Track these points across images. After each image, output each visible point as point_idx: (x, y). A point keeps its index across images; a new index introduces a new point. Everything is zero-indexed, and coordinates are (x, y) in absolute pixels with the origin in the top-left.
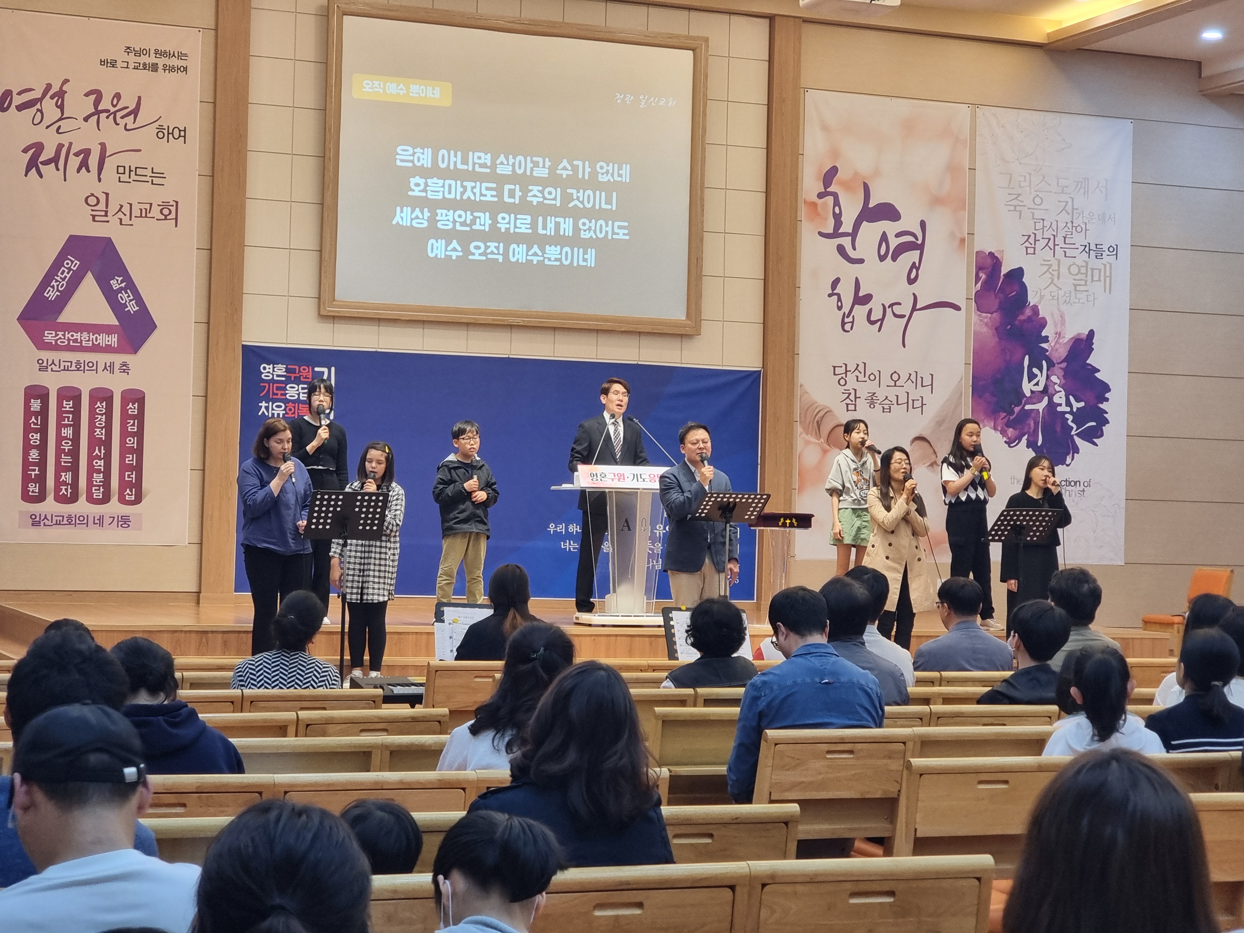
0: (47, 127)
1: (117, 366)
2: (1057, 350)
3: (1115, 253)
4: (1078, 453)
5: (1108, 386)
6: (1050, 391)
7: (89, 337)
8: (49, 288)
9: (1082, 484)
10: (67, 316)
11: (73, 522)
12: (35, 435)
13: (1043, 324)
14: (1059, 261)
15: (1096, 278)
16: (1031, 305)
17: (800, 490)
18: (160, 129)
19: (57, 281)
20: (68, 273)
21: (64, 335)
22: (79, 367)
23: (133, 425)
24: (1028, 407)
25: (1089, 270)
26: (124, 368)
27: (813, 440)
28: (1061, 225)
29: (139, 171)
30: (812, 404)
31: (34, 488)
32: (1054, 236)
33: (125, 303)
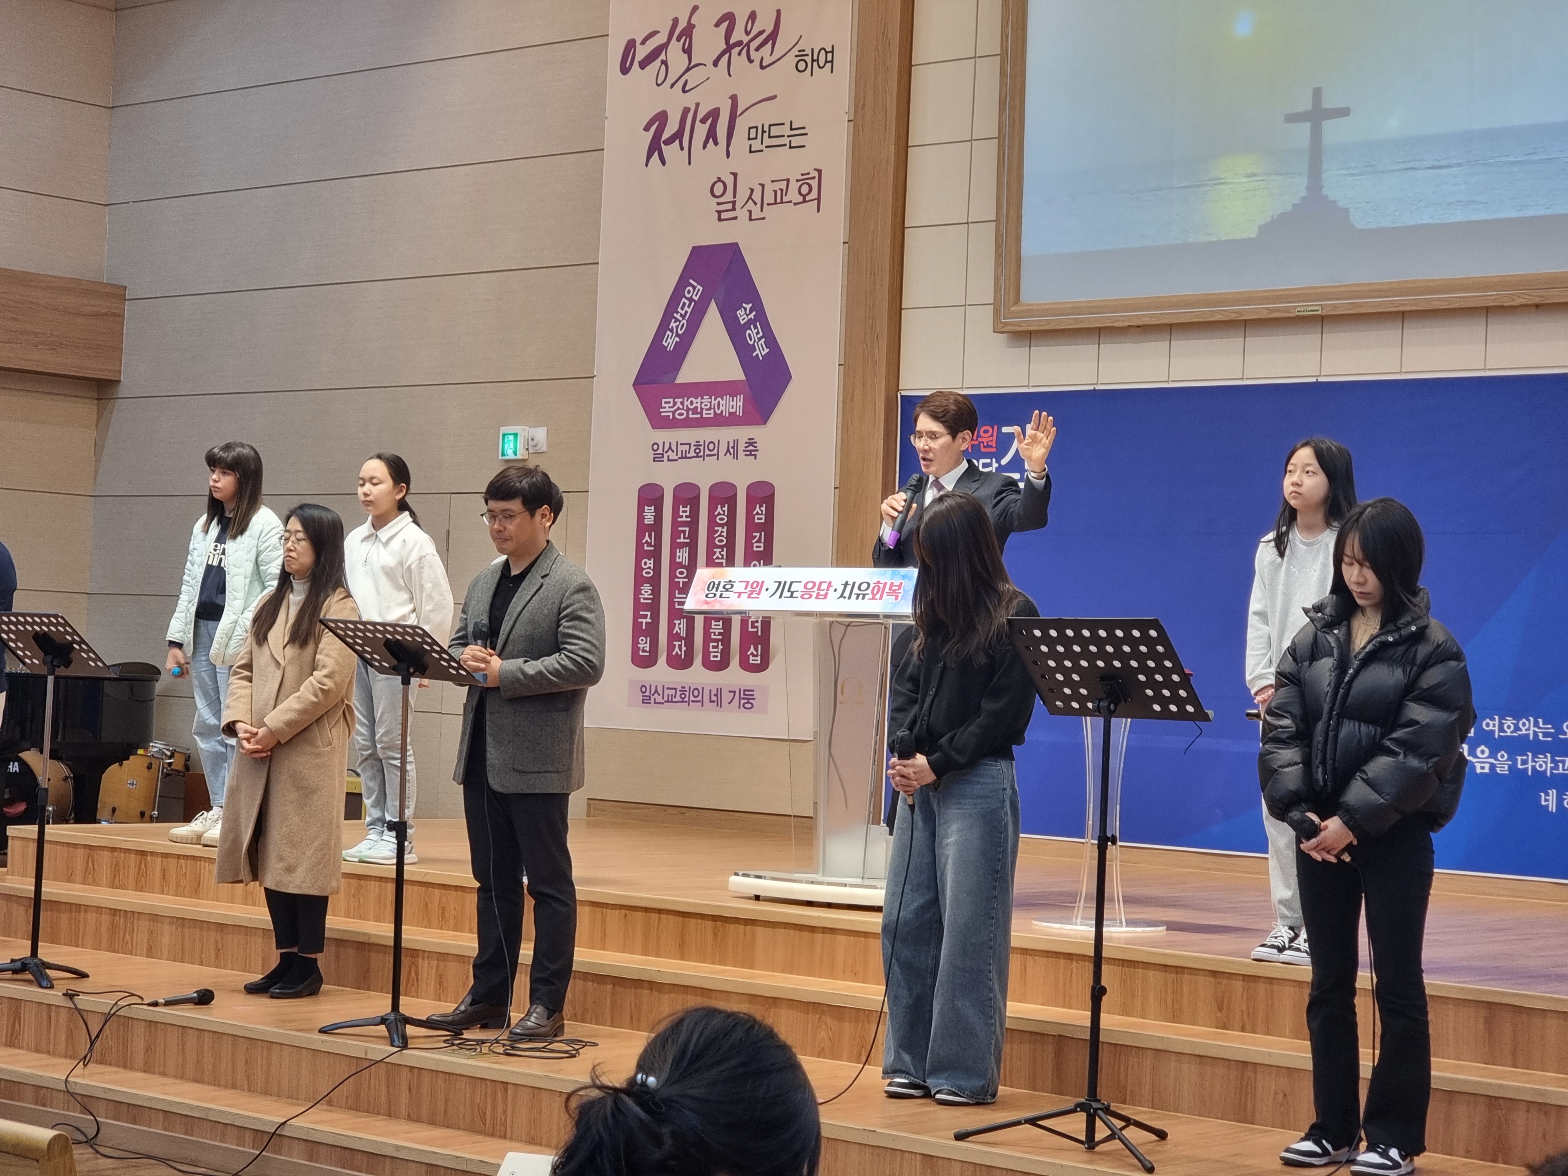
0: (672, 86)
1: (742, 446)
7: (710, 403)
8: (668, 332)
10: (687, 374)
11: (687, 699)
12: (648, 562)
18: (801, 55)
19: (677, 320)
20: (689, 307)
21: (682, 403)
22: (699, 451)
23: (759, 541)
26: (751, 448)
29: (775, 131)
31: (644, 644)
33: (754, 344)
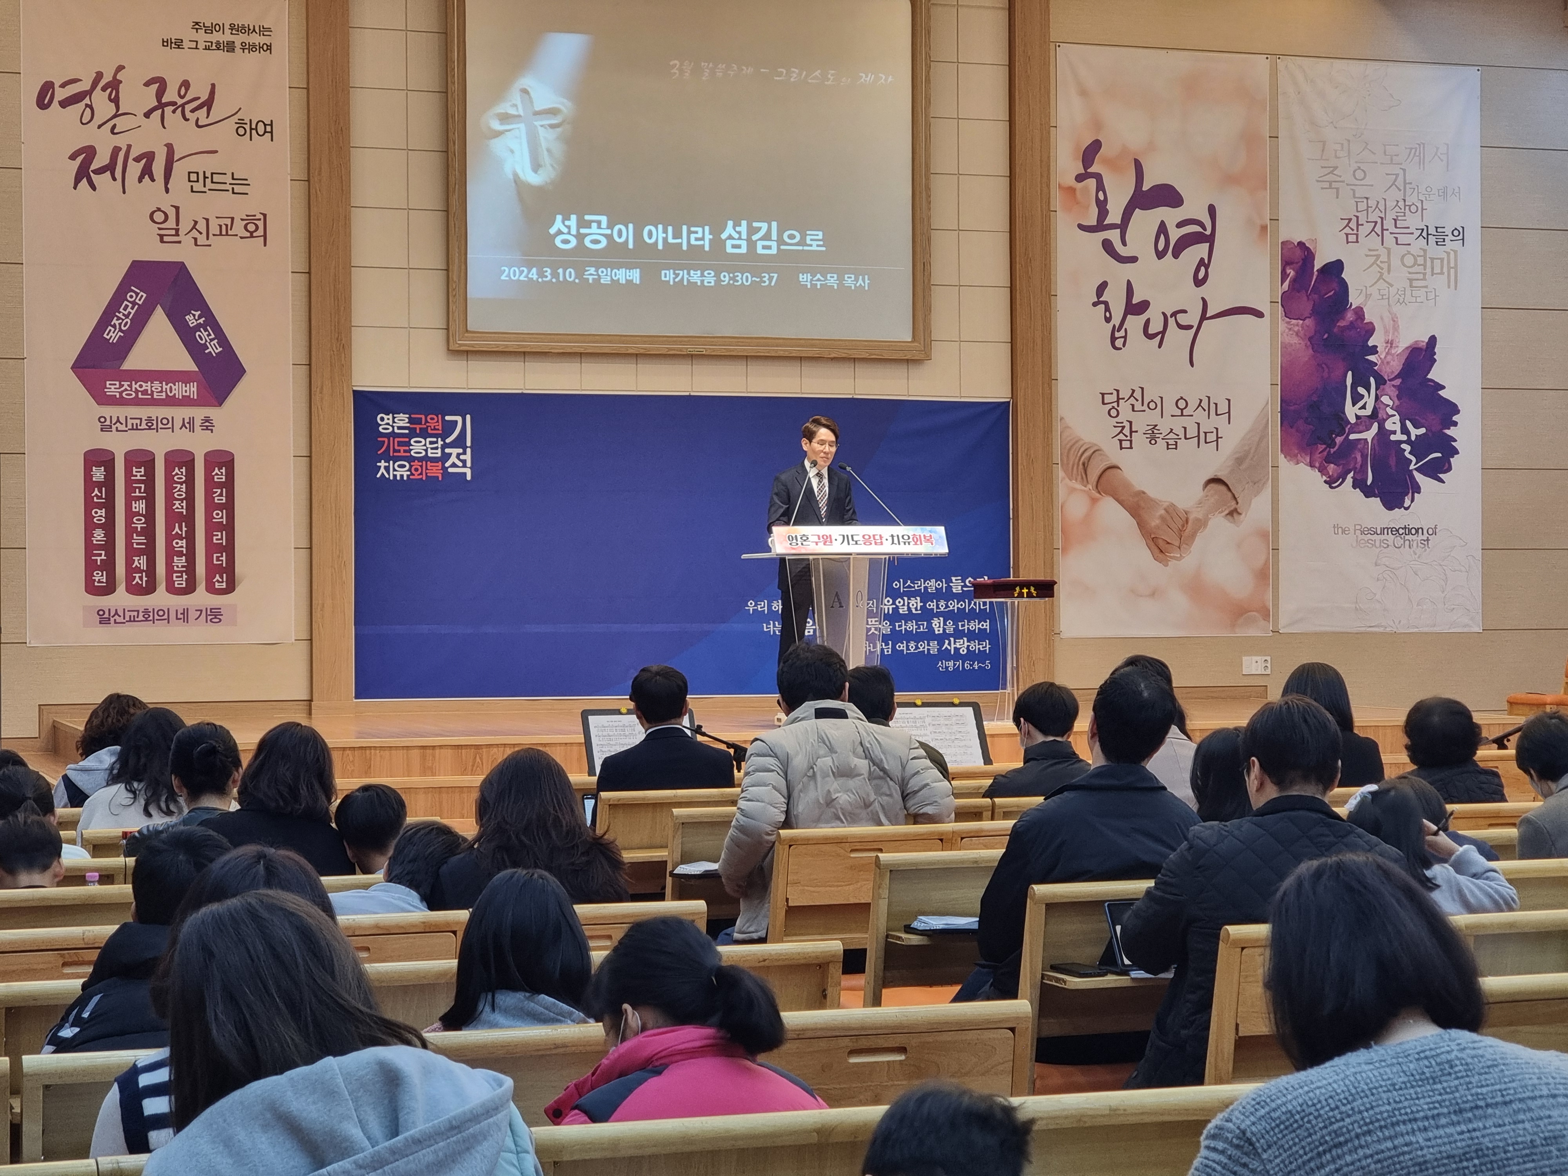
0: (99, 127)
1: (198, 422)
2: (1388, 363)
3: (1461, 237)
4: (1419, 493)
5: (1455, 406)
6: (1380, 415)
7: (162, 387)
8: (110, 328)
9: (1425, 532)
10: (133, 362)
11: (151, 618)
12: (99, 511)
13: (1370, 330)
14: (1389, 250)
15: (1437, 270)
16: (1353, 307)
17: (1065, 550)
18: (241, 123)
19: (119, 318)
20: (132, 308)
21: (130, 386)
22: (150, 424)
23: (221, 495)
24: (1353, 437)
25: (1428, 260)
26: (207, 424)
27: (1079, 486)
28: (1391, 204)
29: (216, 178)
30: (1077, 442)
31: (100, 577)
32: (1382, 218)
33: (205, 344)
